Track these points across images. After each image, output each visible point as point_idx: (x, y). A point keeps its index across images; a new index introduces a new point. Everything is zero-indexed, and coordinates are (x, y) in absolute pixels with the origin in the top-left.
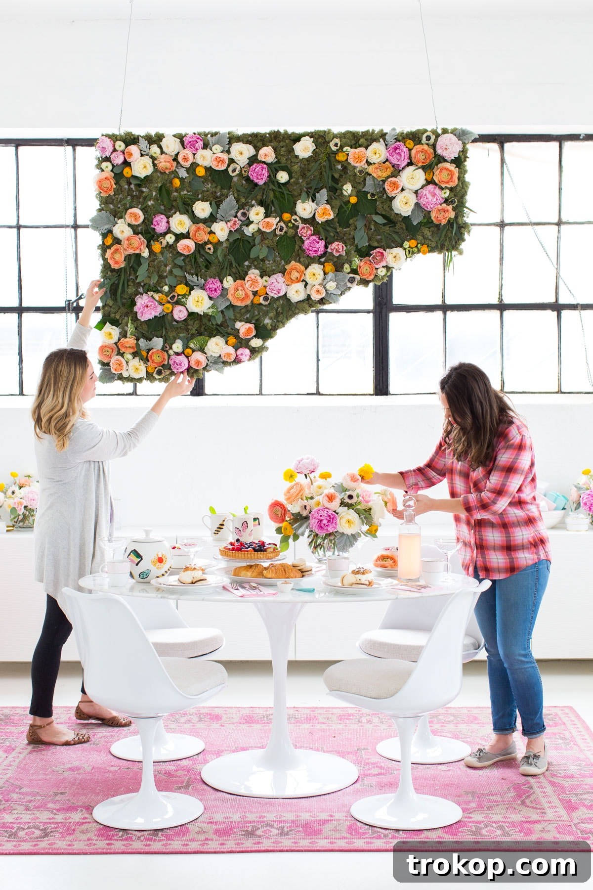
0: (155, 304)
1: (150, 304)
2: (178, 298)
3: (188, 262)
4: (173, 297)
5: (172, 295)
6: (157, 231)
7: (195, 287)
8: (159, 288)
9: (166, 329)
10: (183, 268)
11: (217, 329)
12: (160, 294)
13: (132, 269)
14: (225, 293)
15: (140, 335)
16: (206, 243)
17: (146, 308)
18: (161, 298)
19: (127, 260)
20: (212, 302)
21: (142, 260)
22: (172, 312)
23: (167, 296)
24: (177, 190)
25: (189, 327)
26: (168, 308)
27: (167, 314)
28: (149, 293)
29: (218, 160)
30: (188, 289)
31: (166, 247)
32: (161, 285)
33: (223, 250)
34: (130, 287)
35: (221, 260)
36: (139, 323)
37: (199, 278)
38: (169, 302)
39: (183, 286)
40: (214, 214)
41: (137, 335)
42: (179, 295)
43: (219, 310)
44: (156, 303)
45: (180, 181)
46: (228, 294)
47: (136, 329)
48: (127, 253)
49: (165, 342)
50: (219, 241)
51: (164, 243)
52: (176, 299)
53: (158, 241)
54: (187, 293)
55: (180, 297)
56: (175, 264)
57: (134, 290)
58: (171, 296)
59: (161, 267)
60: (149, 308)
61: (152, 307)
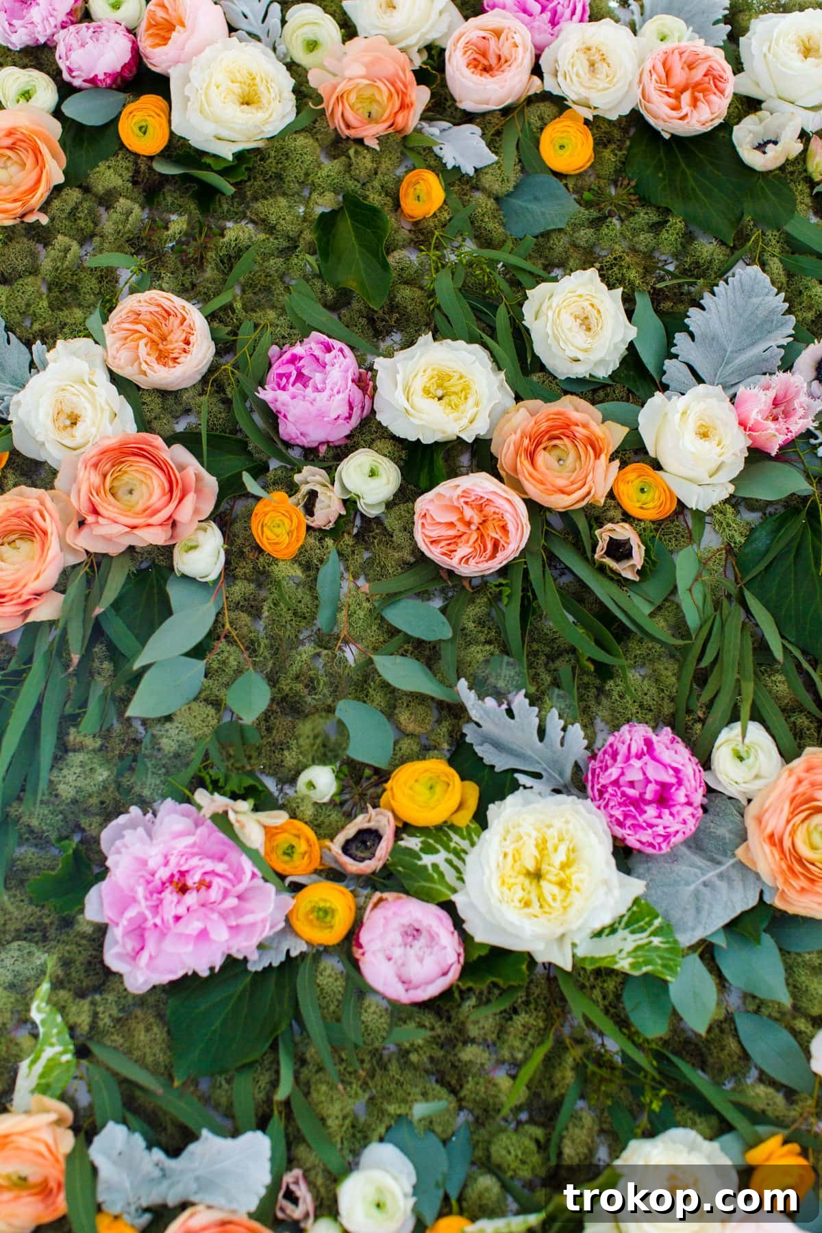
0: (238, 873)
1: (198, 867)
2: (395, 850)
3: (480, 622)
4: (369, 838)
5: (360, 822)
6: (288, 429)
7: (522, 779)
8: (270, 784)
9: (301, 1061)
10: (448, 656)
11: (668, 1076)
12: (279, 818)
13: (99, 649)
14: (723, 831)
15: (110, 1098)
16: (596, 516)
17: (169, 896)
18: (284, 840)
19: (75, 586)
20: (636, 886)
21: (175, 593)
22: (352, 937)
23: (325, 831)
24: (421, 235)
25: (469, 1053)
26: (324, 914)
27: (319, 953)
28: (201, 796)
29: (679, 76)
30: (472, 792)
31: (337, 530)
32: (290, 758)
33: (703, 563)
34: (76, 758)
35: (692, 619)
36: (108, 1009)
37: (554, 722)
38: (335, 875)
39: (437, 767)
40: (648, 357)
41: (84, 1099)
42: (404, 828)
43: (686, 939)
44: (248, 866)
45: (447, 189)
46: (743, 837)
47: (82, 1052)
48: (86, 542)
49: (286, 1159)
50: (681, 506)
51: (328, 509)
52: (383, 849)
53: (292, 489)
54: (464, 819)
55: (413, 843)
56: (393, 632)
57: (102, 775)
58: (350, 831)
59: (295, 643)
60: (191, 899)
61: (214, 894)
